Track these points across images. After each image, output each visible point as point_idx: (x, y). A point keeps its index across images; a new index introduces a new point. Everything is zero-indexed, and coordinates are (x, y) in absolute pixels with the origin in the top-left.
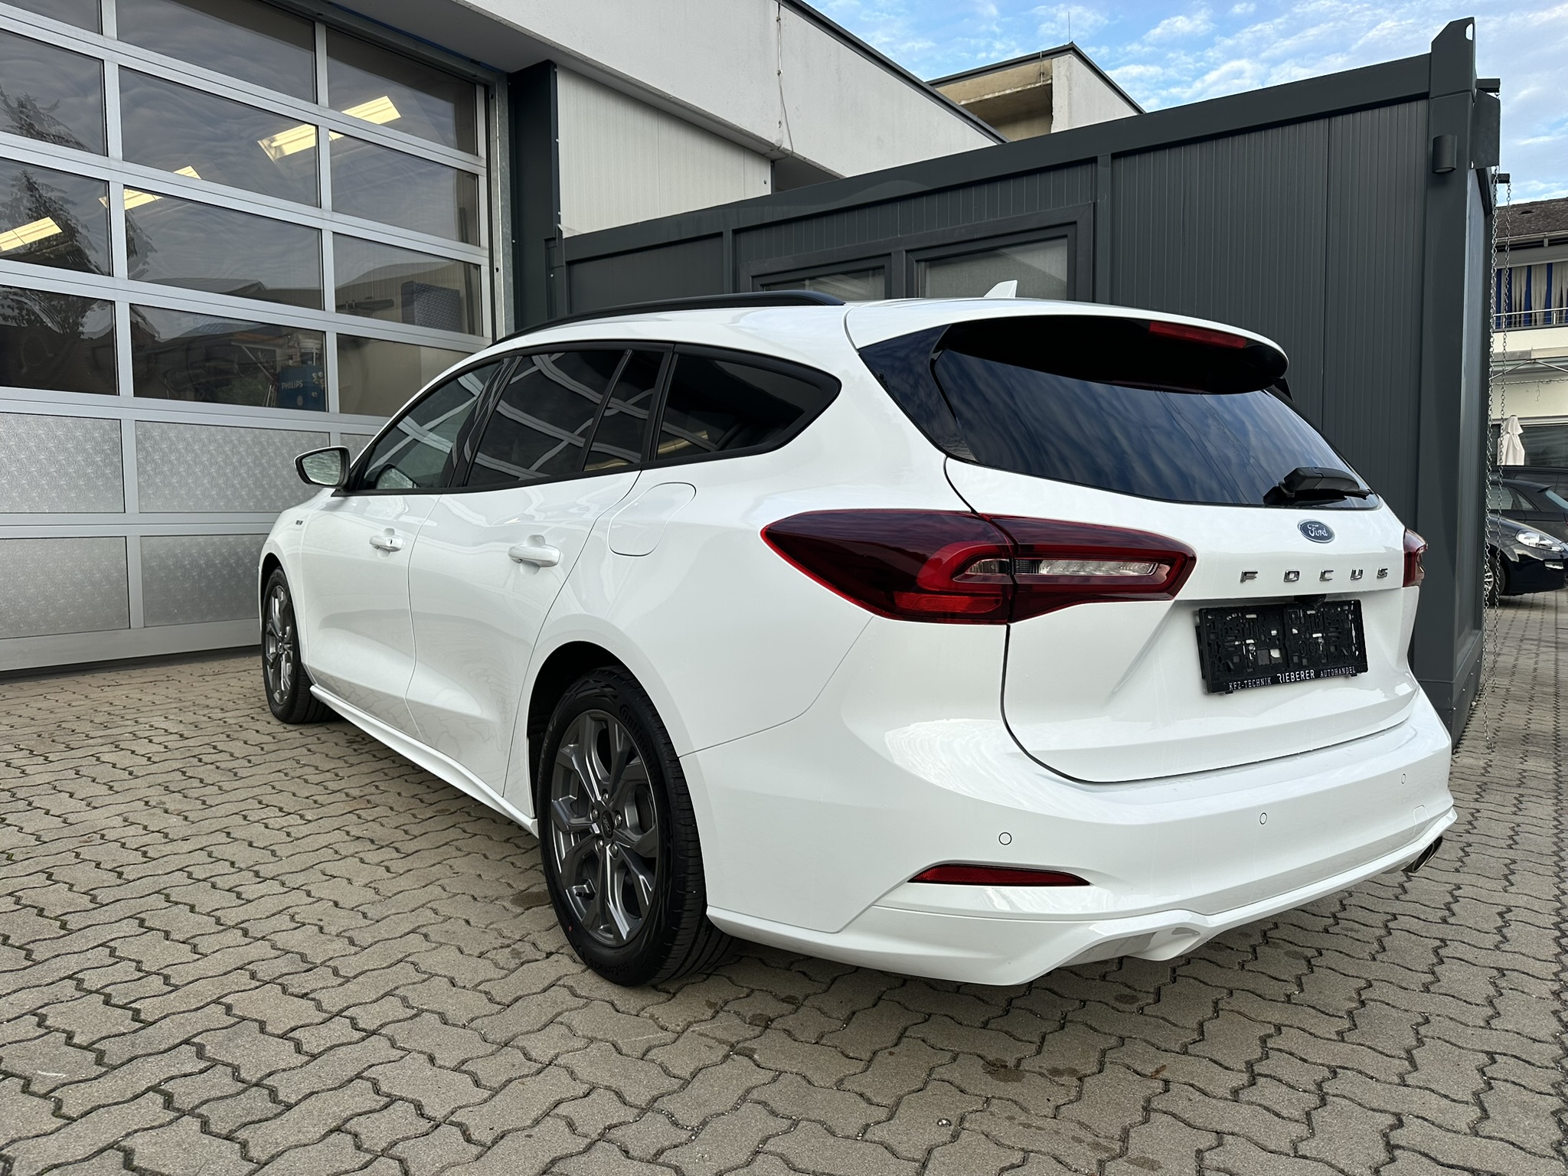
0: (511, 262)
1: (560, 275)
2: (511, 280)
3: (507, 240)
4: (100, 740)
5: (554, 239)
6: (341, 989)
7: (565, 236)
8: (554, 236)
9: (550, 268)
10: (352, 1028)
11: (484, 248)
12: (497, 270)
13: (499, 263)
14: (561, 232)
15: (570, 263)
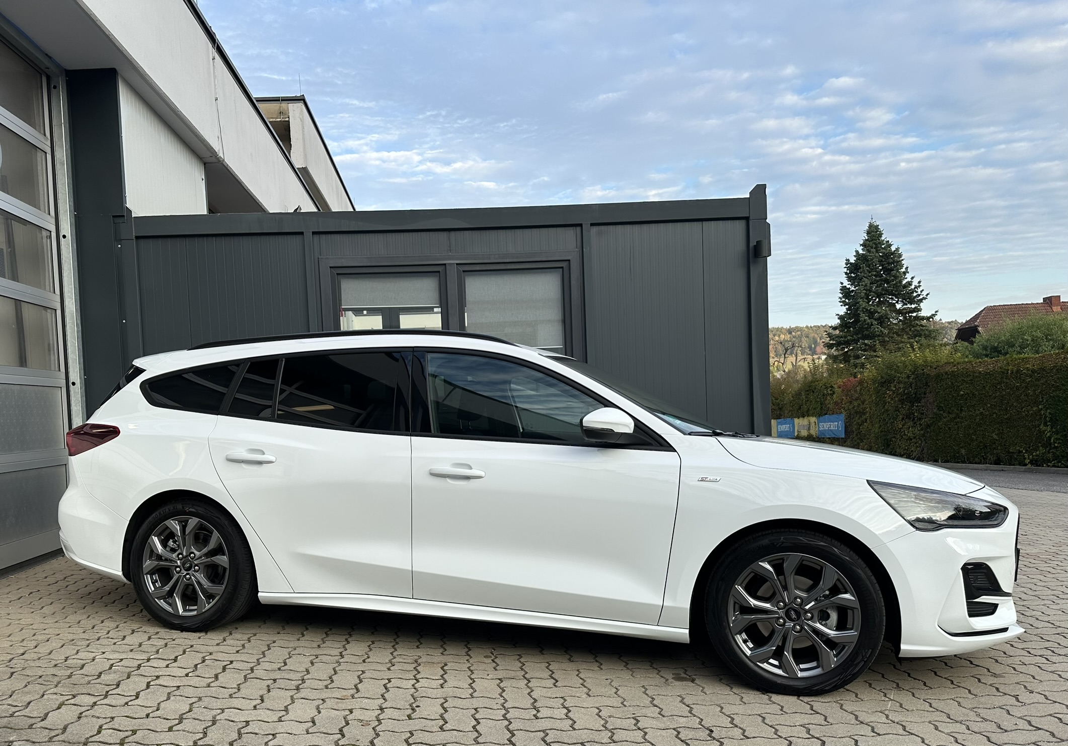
0: (74, 231)
1: (128, 247)
2: (75, 246)
3: (72, 211)
5: (124, 216)
7: (135, 215)
8: (123, 214)
9: (117, 240)
12: (64, 237)
13: (66, 231)
14: (129, 211)
15: (137, 238)
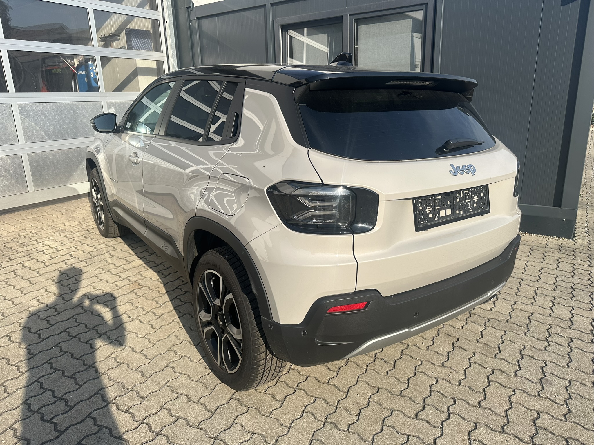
0: (172, 18)
1: (195, 24)
2: (173, 26)
3: (170, 8)
4: (23, 254)
5: (190, 7)
6: (141, 405)
7: (195, 6)
9: (190, 21)
10: (149, 431)
11: (160, 12)
12: (166, 22)
13: (167, 19)
14: (193, 4)
15: (198, 19)
